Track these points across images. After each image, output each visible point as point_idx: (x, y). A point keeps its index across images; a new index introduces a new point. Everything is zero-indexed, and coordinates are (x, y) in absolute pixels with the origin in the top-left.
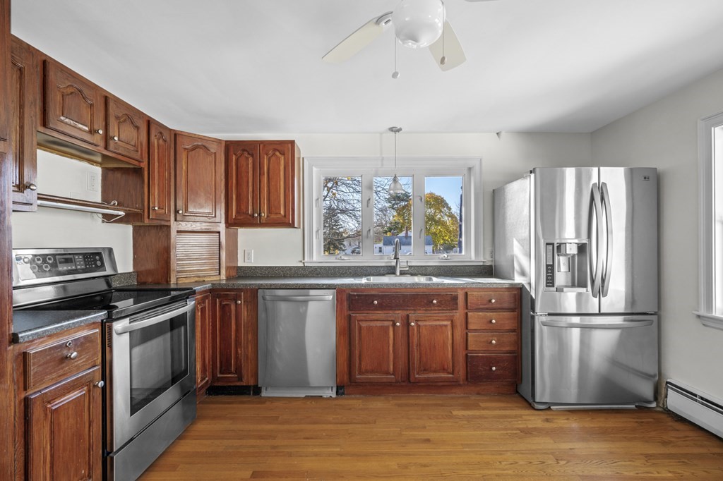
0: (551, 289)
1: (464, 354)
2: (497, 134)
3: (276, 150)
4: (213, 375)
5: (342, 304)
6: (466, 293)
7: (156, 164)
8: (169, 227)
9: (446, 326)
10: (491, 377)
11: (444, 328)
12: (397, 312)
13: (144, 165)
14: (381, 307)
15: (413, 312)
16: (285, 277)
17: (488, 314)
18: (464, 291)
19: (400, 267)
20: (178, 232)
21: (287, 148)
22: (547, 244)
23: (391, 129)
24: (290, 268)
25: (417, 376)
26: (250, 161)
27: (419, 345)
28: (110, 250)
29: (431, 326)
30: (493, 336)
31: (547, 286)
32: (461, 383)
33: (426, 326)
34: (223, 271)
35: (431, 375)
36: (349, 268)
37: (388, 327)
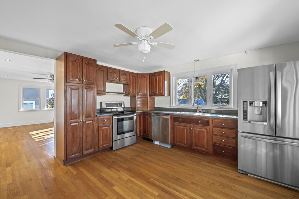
0: (246, 121)
1: (212, 143)
2: (245, 52)
3: (160, 74)
4: (143, 134)
5: (172, 119)
6: (213, 120)
7: (132, 83)
8: (136, 97)
9: (204, 131)
10: (222, 155)
11: (203, 132)
12: (188, 124)
13: (129, 83)
14: (182, 122)
15: (193, 125)
16: (165, 111)
17: (222, 129)
18: (212, 119)
19: (199, 110)
20: (138, 98)
21: (162, 73)
22: (244, 101)
23: (195, 61)
24: (167, 108)
25: (194, 147)
26: (154, 78)
27: (195, 136)
28: (124, 102)
29: (199, 130)
30: (224, 138)
31: (243, 120)
32: (211, 154)
33: (197, 130)
34: (149, 108)
35: (199, 148)
36: (183, 109)
37: (185, 129)
